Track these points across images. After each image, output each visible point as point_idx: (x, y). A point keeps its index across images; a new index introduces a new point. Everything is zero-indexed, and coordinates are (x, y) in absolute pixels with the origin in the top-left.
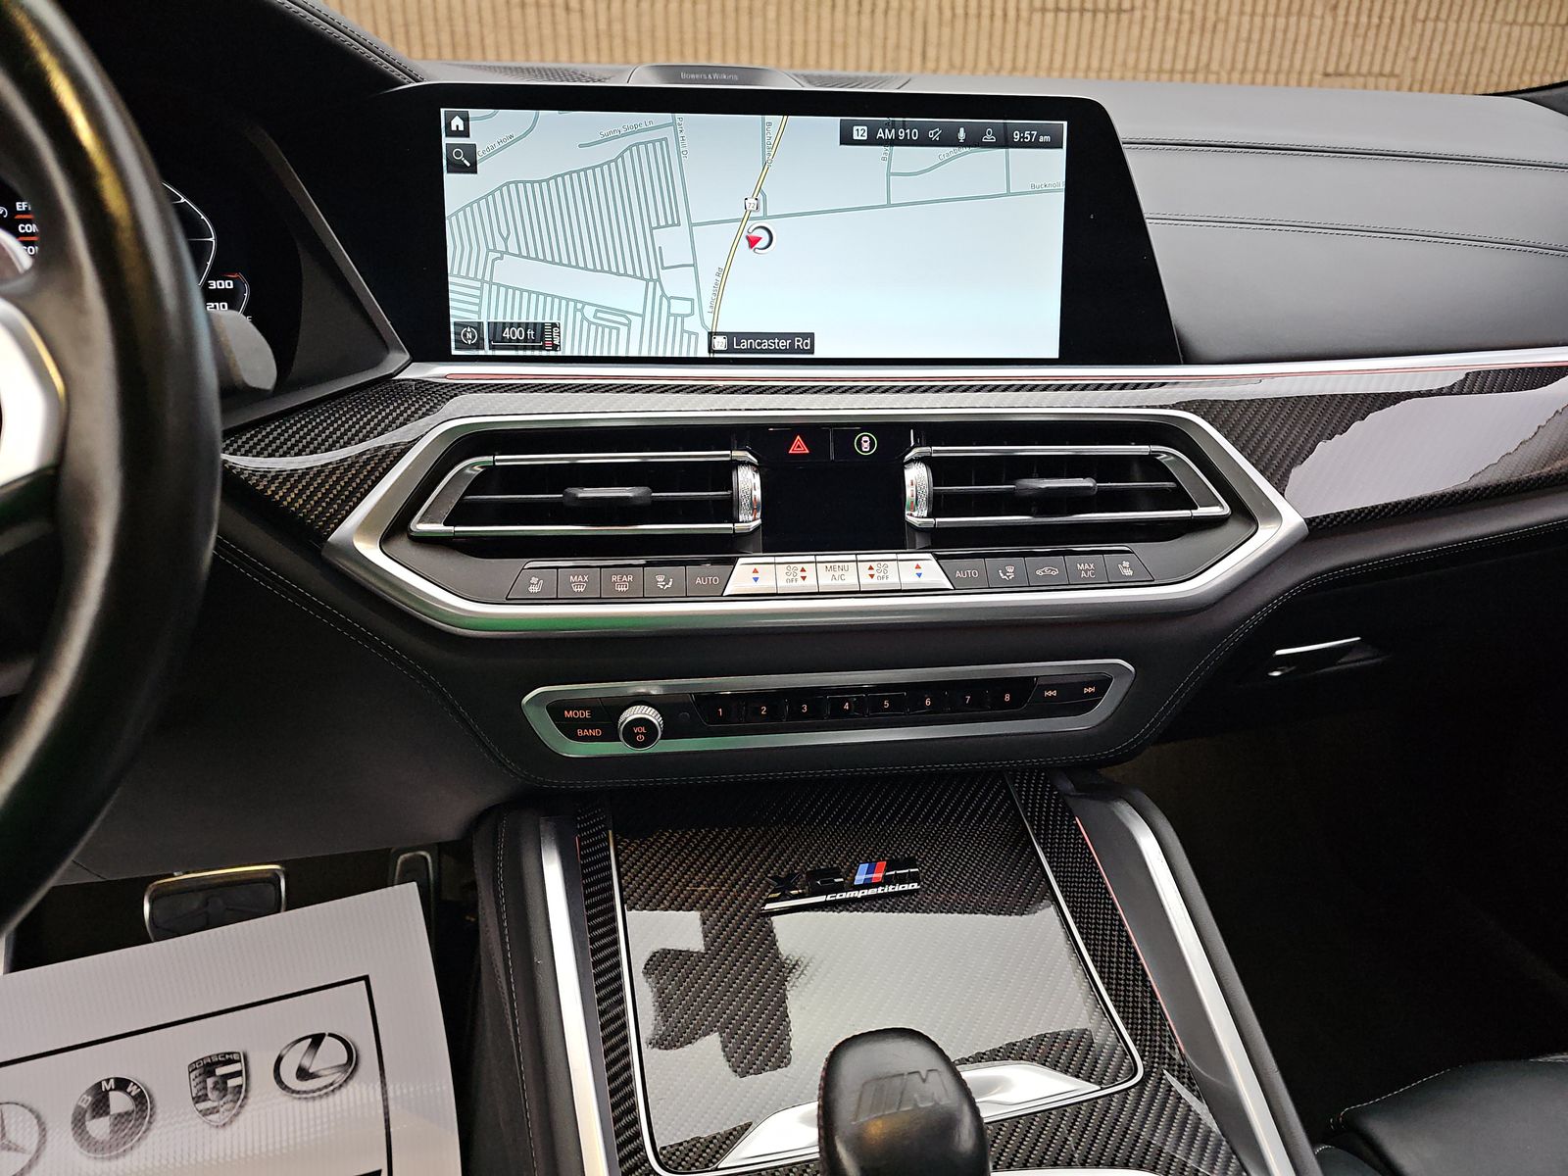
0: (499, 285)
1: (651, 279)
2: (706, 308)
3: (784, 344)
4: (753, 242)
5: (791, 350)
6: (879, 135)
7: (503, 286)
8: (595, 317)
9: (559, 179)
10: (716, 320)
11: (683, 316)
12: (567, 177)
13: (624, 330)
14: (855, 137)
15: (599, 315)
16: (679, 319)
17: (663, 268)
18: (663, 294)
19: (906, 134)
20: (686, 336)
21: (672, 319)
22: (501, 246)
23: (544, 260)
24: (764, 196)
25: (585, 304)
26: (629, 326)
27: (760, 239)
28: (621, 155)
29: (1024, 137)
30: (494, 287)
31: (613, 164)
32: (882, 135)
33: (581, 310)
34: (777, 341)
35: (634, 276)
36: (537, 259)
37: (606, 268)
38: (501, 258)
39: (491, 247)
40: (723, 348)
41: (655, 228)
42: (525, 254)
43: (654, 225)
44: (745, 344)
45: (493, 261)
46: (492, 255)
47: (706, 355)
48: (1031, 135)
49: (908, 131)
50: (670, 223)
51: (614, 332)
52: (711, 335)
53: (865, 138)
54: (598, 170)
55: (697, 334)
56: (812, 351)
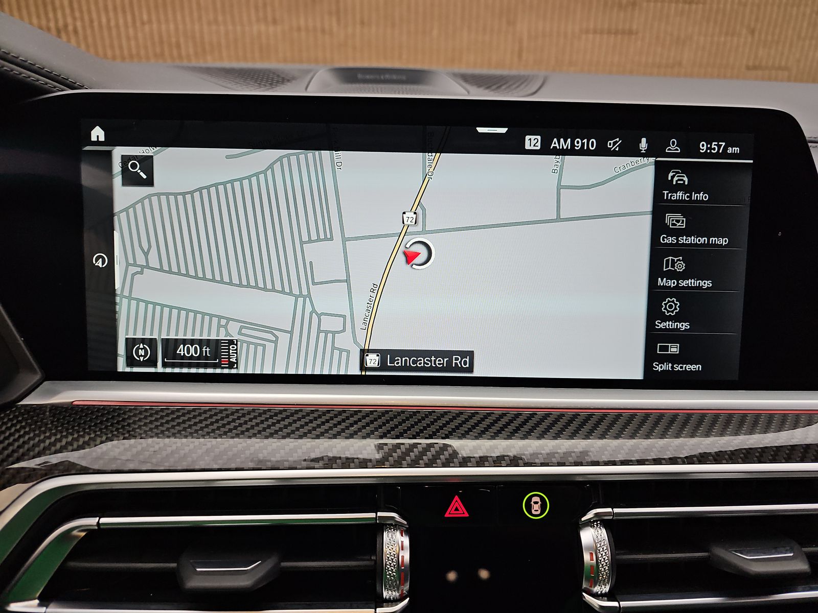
0: (139, 300)
1: (301, 295)
2: (359, 324)
3: (441, 362)
4: (410, 258)
5: (449, 368)
6: (553, 145)
7: (143, 301)
8: (240, 333)
9: (205, 192)
10: (369, 337)
11: (334, 333)
12: (213, 190)
13: (270, 347)
14: (527, 147)
15: (244, 331)
16: (330, 336)
17: (314, 283)
18: (314, 310)
19: (583, 144)
20: (336, 352)
21: (322, 335)
22: (141, 260)
23: (187, 275)
24: (424, 209)
25: (229, 320)
26: (276, 342)
27: (418, 254)
28: (271, 167)
29: (711, 149)
30: (134, 303)
31: (262, 177)
32: (557, 145)
33: (225, 327)
34: (433, 358)
35: (283, 292)
36: (179, 273)
37: (253, 283)
38: (141, 273)
39: (131, 261)
40: (376, 365)
41: (306, 242)
42: (166, 268)
43: (305, 238)
44: (399, 362)
45: (133, 275)
46: (132, 270)
47: (357, 372)
48: (719, 146)
49: (585, 141)
50: (322, 236)
51: (260, 349)
52: (364, 353)
53: (539, 148)
54: (246, 182)
55: (348, 352)
56: (470, 369)
